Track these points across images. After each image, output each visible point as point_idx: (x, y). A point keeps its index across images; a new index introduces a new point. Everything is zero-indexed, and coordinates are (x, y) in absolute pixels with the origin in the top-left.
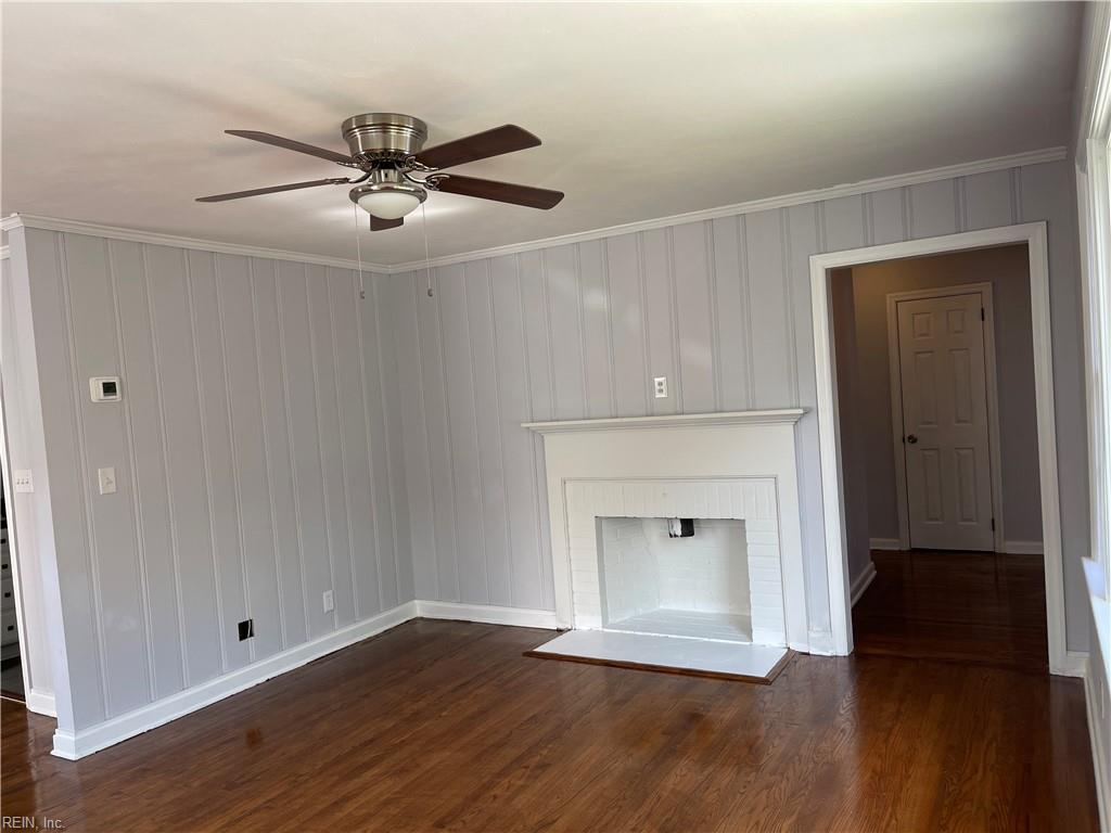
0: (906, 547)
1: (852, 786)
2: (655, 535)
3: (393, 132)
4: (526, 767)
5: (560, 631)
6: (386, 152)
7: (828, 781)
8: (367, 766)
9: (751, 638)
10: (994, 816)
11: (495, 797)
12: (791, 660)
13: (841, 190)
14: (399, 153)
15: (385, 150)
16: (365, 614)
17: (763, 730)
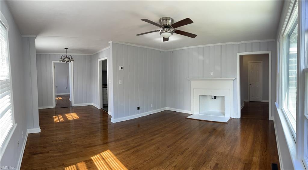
0: (249, 101)
1: (239, 141)
2: (209, 98)
3: (168, 21)
4: (184, 138)
5: (191, 114)
6: (166, 25)
7: (236, 140)
8: (156, 134)
9: (224, 116)
10: (262, 144)
11: (178, 143)
12: (231, 119)
13: (242, 42)
14: (169, 25)
15: (166, 24)
16: (158, 108)
17: (226, 131)
